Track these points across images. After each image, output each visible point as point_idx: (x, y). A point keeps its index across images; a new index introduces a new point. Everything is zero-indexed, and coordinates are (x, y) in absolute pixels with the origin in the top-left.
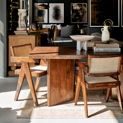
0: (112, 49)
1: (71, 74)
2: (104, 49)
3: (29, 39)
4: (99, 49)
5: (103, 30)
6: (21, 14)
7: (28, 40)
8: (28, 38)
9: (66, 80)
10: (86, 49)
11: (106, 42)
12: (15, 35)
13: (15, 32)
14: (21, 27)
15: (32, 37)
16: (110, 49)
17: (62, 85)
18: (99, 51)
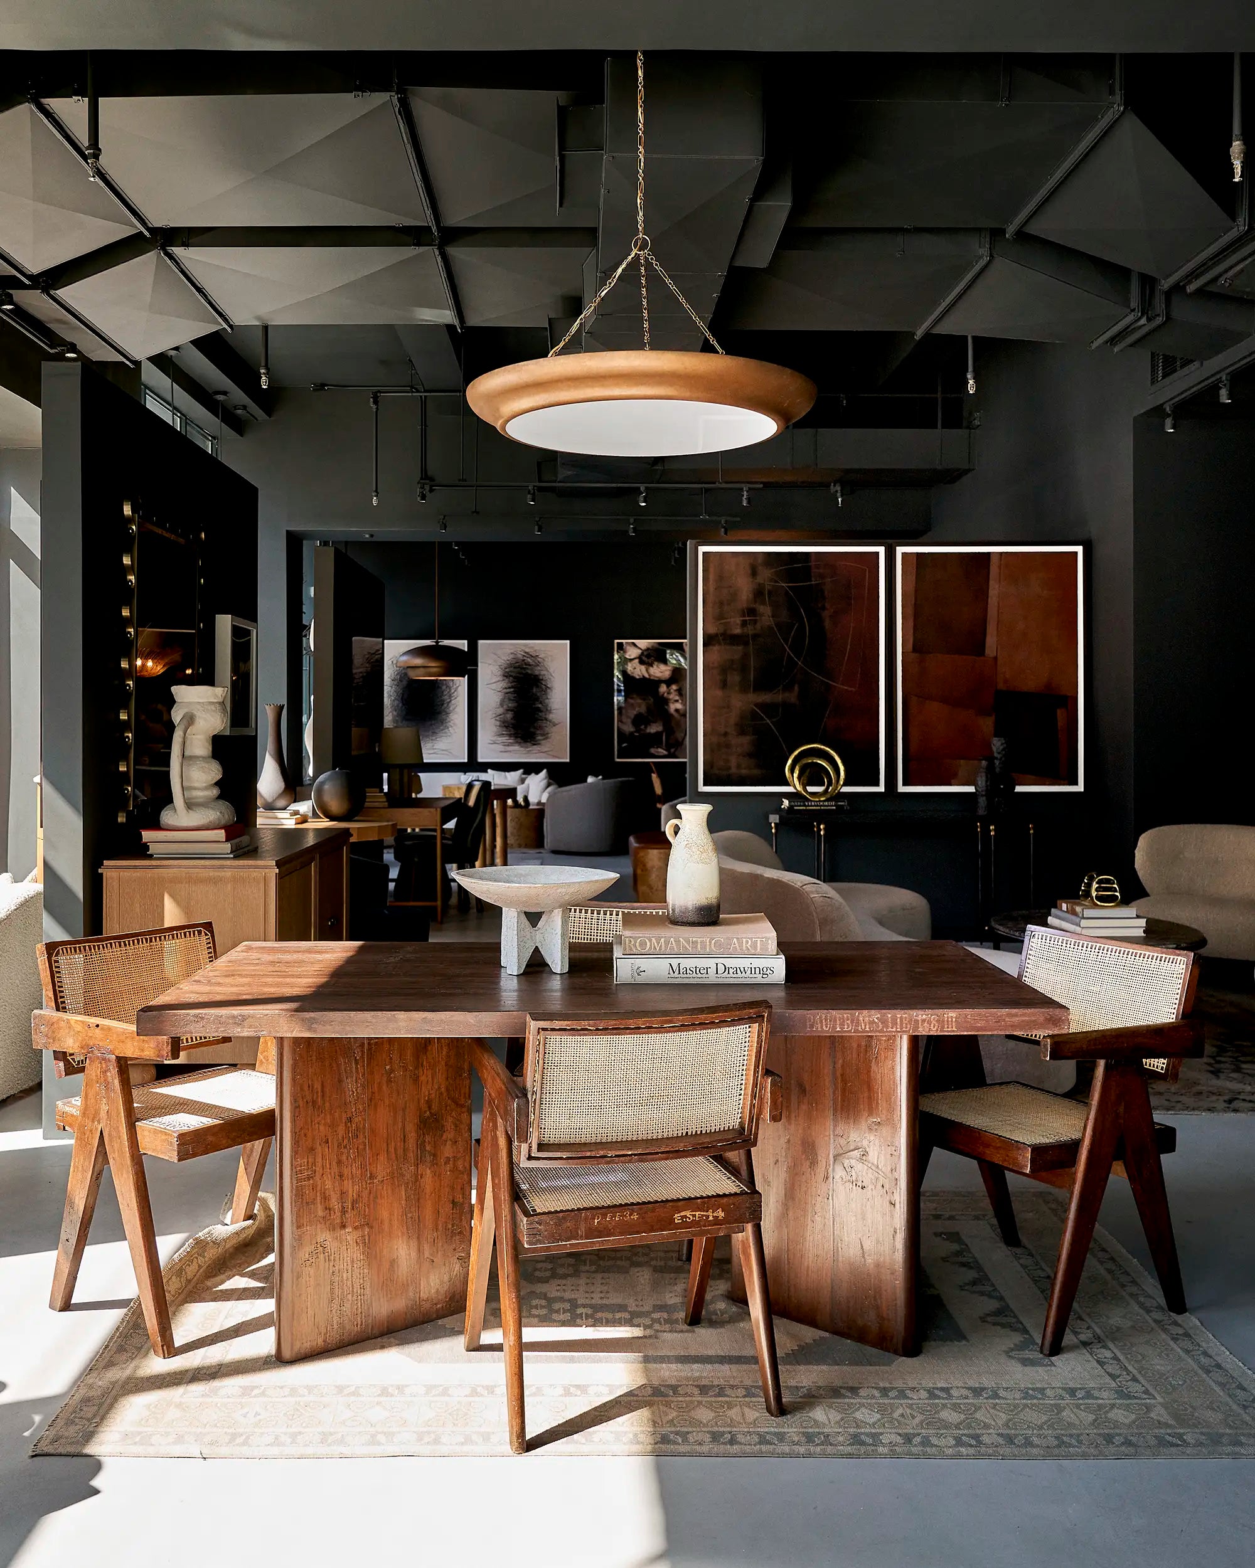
0: (729, 963)
1: (449, 1135)
2: (675, 962)
3: (235, 880)
4: (642, 963)
5: (677, 830)
6: (190, 720)
7: (229, 887)
8: (228, 874)
9: (417, 1177)
10: (557, 961)
11: (692, 917)
12: (150, 857)
13: (147, 835)
14: (190, 805)
15: (255, 873)
16: (711, 963)
17: (384, 1214)
18: (640, 980)
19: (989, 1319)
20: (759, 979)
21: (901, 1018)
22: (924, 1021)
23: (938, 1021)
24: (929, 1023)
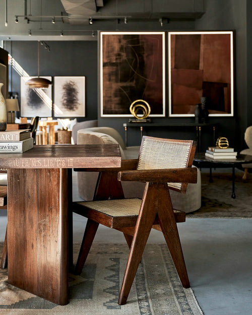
19: (107, 291)
20: (12, 151)
21: (50, 161)
22: (59, 162)
23: (65, 162)
24: (61, 163)
